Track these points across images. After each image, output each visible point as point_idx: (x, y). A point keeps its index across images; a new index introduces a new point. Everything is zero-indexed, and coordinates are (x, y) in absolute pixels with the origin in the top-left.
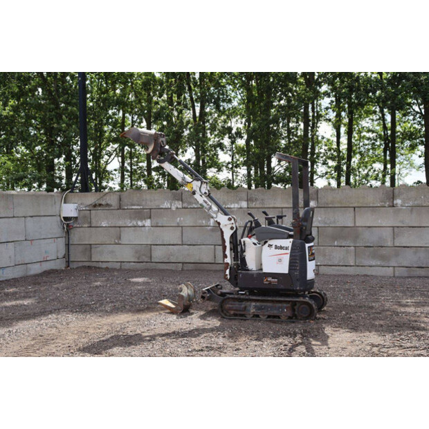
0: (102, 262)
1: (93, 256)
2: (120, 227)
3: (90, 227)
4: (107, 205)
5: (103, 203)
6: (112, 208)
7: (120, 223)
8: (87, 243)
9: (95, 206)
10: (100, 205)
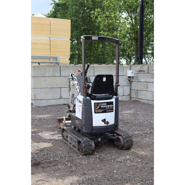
0: (142, 99)
1: (139, 96)
2: (148, 82)
3: (138, 81)
4: (144, 71)
5: (142, 70)
6: (145, 72)
7: (148, 80)
8: (137, 89)
9: (140, 71)
10: (141, 71)
